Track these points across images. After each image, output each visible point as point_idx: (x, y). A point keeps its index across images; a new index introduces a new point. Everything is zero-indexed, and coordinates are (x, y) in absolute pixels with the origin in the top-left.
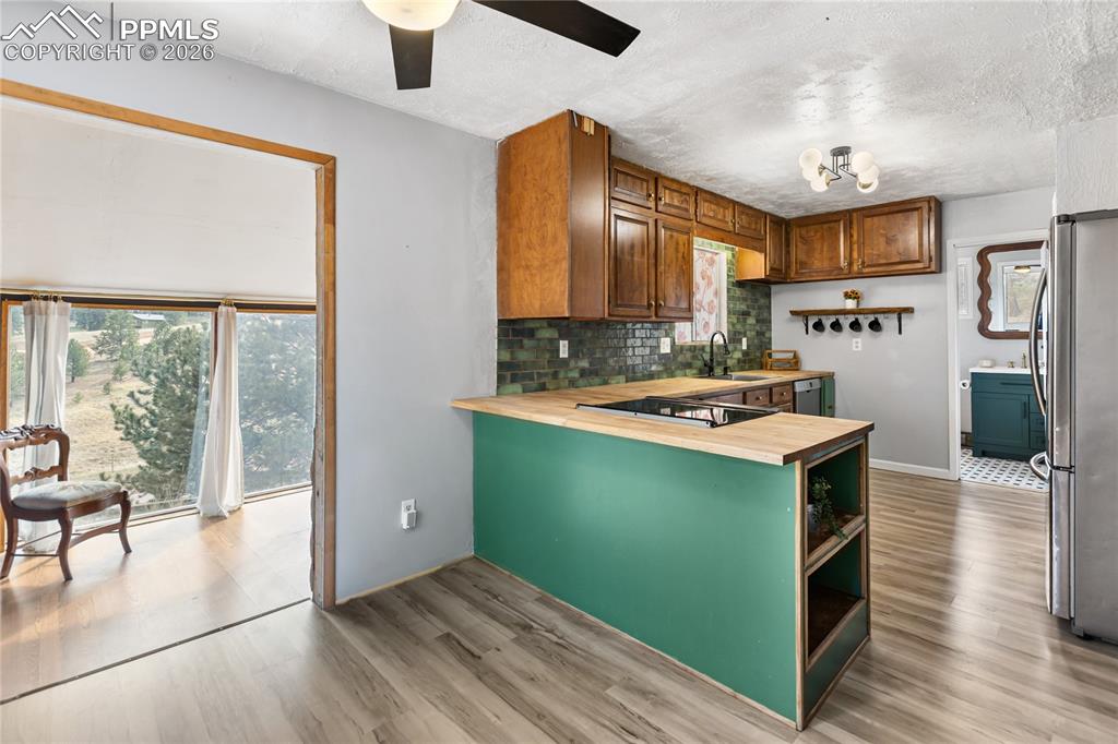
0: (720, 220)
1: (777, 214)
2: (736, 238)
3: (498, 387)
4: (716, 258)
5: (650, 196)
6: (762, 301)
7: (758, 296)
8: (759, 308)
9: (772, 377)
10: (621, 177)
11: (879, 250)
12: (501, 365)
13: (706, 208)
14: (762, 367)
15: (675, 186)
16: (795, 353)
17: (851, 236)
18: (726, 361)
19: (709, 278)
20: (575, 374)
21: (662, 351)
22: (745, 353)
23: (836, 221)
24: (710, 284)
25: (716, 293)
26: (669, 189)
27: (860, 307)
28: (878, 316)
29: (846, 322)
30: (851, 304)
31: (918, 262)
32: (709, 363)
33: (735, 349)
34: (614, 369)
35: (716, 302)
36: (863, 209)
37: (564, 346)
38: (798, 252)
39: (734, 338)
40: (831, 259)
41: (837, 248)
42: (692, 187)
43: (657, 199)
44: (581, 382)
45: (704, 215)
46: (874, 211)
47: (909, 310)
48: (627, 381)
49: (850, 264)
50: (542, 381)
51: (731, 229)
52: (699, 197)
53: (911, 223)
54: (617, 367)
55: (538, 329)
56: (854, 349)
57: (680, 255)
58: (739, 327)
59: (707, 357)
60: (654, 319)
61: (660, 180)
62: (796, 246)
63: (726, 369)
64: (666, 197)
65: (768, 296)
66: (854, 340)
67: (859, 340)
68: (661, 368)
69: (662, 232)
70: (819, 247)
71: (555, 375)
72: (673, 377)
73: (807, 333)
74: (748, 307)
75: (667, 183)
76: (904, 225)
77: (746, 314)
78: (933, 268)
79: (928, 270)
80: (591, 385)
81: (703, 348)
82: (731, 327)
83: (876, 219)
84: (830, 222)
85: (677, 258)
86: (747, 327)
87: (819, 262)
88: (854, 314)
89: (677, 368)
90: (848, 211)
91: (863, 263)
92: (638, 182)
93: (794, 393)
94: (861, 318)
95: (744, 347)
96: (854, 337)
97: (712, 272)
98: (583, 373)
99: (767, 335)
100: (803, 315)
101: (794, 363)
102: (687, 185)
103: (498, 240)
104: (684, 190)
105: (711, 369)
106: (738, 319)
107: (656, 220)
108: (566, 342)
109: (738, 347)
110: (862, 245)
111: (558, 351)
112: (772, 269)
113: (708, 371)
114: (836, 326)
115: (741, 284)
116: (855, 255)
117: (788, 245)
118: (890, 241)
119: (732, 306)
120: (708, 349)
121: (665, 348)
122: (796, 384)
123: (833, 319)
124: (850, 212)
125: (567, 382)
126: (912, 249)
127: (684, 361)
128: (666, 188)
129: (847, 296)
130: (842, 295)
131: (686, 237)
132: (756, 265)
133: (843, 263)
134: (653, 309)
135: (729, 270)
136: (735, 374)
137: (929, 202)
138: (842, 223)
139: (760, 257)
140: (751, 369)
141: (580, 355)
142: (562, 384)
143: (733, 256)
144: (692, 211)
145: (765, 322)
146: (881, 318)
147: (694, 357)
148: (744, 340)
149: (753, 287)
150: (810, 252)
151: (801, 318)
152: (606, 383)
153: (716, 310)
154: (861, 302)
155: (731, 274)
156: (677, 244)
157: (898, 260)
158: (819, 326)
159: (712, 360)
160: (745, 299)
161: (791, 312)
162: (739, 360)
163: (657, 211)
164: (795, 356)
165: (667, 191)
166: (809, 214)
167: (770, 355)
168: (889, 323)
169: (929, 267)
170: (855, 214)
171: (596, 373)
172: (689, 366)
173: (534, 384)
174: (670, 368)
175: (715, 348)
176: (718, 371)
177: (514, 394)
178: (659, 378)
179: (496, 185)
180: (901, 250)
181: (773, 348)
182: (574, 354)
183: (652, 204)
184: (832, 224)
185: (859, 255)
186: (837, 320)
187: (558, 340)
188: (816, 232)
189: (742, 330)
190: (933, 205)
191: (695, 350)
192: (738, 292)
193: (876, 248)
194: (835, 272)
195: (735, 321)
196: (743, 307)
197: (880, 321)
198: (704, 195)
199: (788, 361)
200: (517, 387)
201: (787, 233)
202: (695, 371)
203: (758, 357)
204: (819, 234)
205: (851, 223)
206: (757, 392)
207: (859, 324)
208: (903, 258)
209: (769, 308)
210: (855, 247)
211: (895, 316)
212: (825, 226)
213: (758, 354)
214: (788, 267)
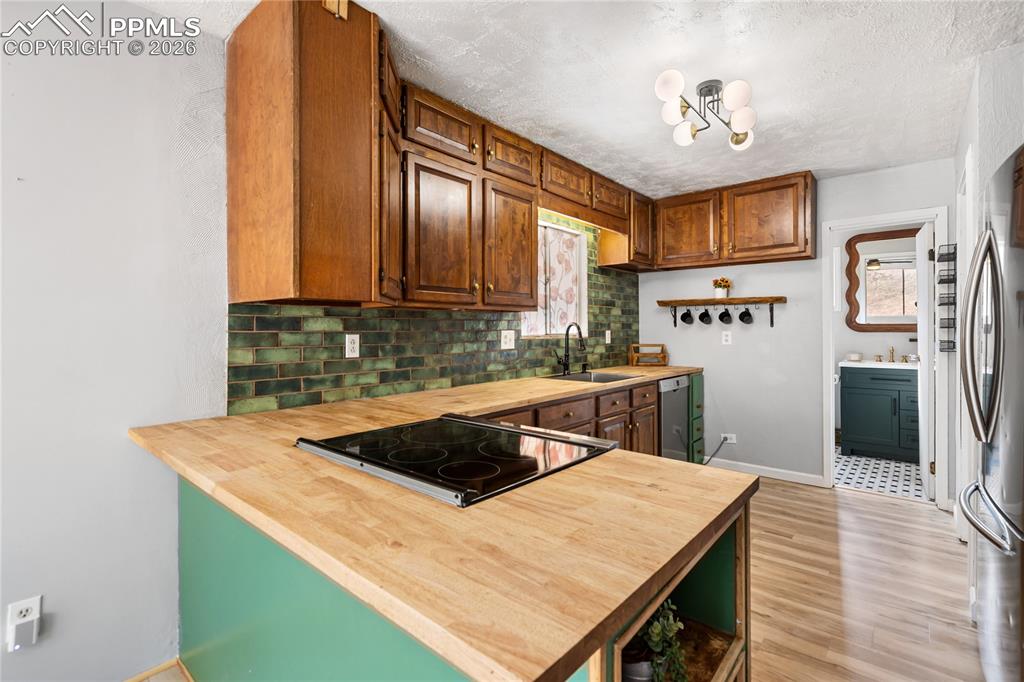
0: (572, 191)
1: (642, 192)
2: (594, 213)
3: (230, 403)
4: (575, 240)
5: (473, 147)
6: (629, 290)
7: (624, 284)
8: (626, 298)
9: (637, 375)
10: (425, 115)
11: (751, 232)
12: (235, 371)
13: (551, 173)
14: (628, 362)
15: (510, 140)
16: (663, 346)
17: (721, 217)
18: (586, 357)
19: (568, 263)
20: (373, 379)
21: (504, 346)
22: (609, 348)
23: (705, 201)
24: (568, 269)
25: (576, 280)
26: (502, 142)
27: (731, 297)
28: (748, 306)
29: (715, 312)
30: (720, 294)
31: (792, 245)
32: (563, 359)
33: (597, 344)
34: (433, 370)
35: (575, 290)
36: (734, 186)
37: (353, 342)
38: (665, 236)
39: (596, 330)
40: (700, 243)
41: (705, 232)
42: (536, 146)
43: (485, 153)
44: (382, 389)
45: (552, 182)
46: (745, 190)
47: (782, 300)
48: (453, 386)
49: (720, 249)
50: (315, 390)
51: (588, 202)
52: (544, 160)
53: (786, 201)
54: (438, 368)
55: (306, 318)
56: (724, 343)
57: (518, 227)
58: (601, 318)
59: (561, 353)
60: (480, 306)
61: (487, 128)
62: (664, 230)
63: (585, 367)
64: (497, 153)
65: (635, 285)
66: (724, 333)
67: (729, 333)
68: (501, 367)
69: (492, 197)
70: (688, 229)
71: (338, 382)
72: (517, 377)
73: (675, 325)
74: (612, 295)
75: (499, 134)
76: (777, 203)
77: (611, 304)
78: (809, 252)
79: (804, 254)
80: (397, 393)
81: (557, 343)
82: (592, 319)
83: (747, 198)
84: (699, 202)
85: (513, 230)
86: (612, 319)
87: (688, 248)
88: (724, 304)
89: (525, 367)
90: (717, 189)
91: (734, 247)
92: (455, 126)
93: (659, 394)
94: (731, 309)
95: (608, 341)
96: (726, 330)
97: (569, 255)
98: (384, 377)
99: (634, 328)
100: (672, 305)
101: (662, 359)
102: (529, 142)
103: (228, 187)
104: (524, 146)
105: (566, 367)
106: (600, 309)
107: (484, 181)
108: (356, 337)
109: (601, 340)
110: (733, 227)
111: (342, 349)
112: (636, 253)
113: (562, 369)
114: (705, 318)
115: (604, 270)
116: (725, 238)
117: (654, 228)
118: (762, 223)
119: (593, 295)
120: (563, 344)
121: (507, 341)
122: (661, 382)
123: (702, 310)
124: (720, 191)
125: (357, 391)
126: (786, 229)
127: (534, 357)
128: (497, 140)
129: (717, 284)
130: (712, 284)
131: (527, 206)
132: (620, 249)
133: (713, 248)
134: (479, 294)
135: (590, 254)
136: (594, 372)
137: (805, 177)
138: (711, 202)
139: (624, 239)
140: (616, 364)
141: (380, 353)
142: (350, 393)
143: (595, 238)
144: (535, 174)
145: (631, 313)
146: (752, 309)
147: (548, 353)
148: (608, 333)
149: (619, 275)
150: (678, 236)
151: (669, 309)
152: (420, 388)
153: (576, 300)
154: (731, 291)
155: (593, 258)
156: (514, 212)
157: (771, 243)
158: (687, 318)
159: (567, 356)
160: (609, 288)
161: (658, 302)
162: (601, 355)
163: (484, 168)
164: (663, 351)
165: (499, 144)
166: (677, 193)
167: (637, 350)
168: (760, 313)
169: (805, 251)
170: (725, 193)
171: (405, 377)
172: (538, 363)
173: (301, 395)
174: (515, 368)
175: (570, 341)
176: (576, 369)
177: (265, 412)
178: (499, 379)
179: (225, 105)
180: (774, 233)
181: (642, 341)
182: (369, 351)
183: (478, 159)
184: (701, 205)
185: (730, 241)
186: (706, 310)
187: (342, 334)
188: (684, 213)
189: (605, 322)
190: (809, 181)
191: (548, 344)
192: (601, 279)
193: (749, 229)
194: (704, 258)
195: (597, 311)
196: (607, 296)
197: (751, 312)
198: (551, 157)
199: (656, 355)
200: (270, 402)
201: (654, 215)
202: (547, 370)
203: (625, 351)
204: (687, 216)
205: (721, 203)
206: (614, 395)
207: (729, 315)
208: (777, 242)
209: (636, 298)
210: (726, 229)
211: (767, 307)
212: (694, 207)
213: (624, 348)
214: (655, 252)
